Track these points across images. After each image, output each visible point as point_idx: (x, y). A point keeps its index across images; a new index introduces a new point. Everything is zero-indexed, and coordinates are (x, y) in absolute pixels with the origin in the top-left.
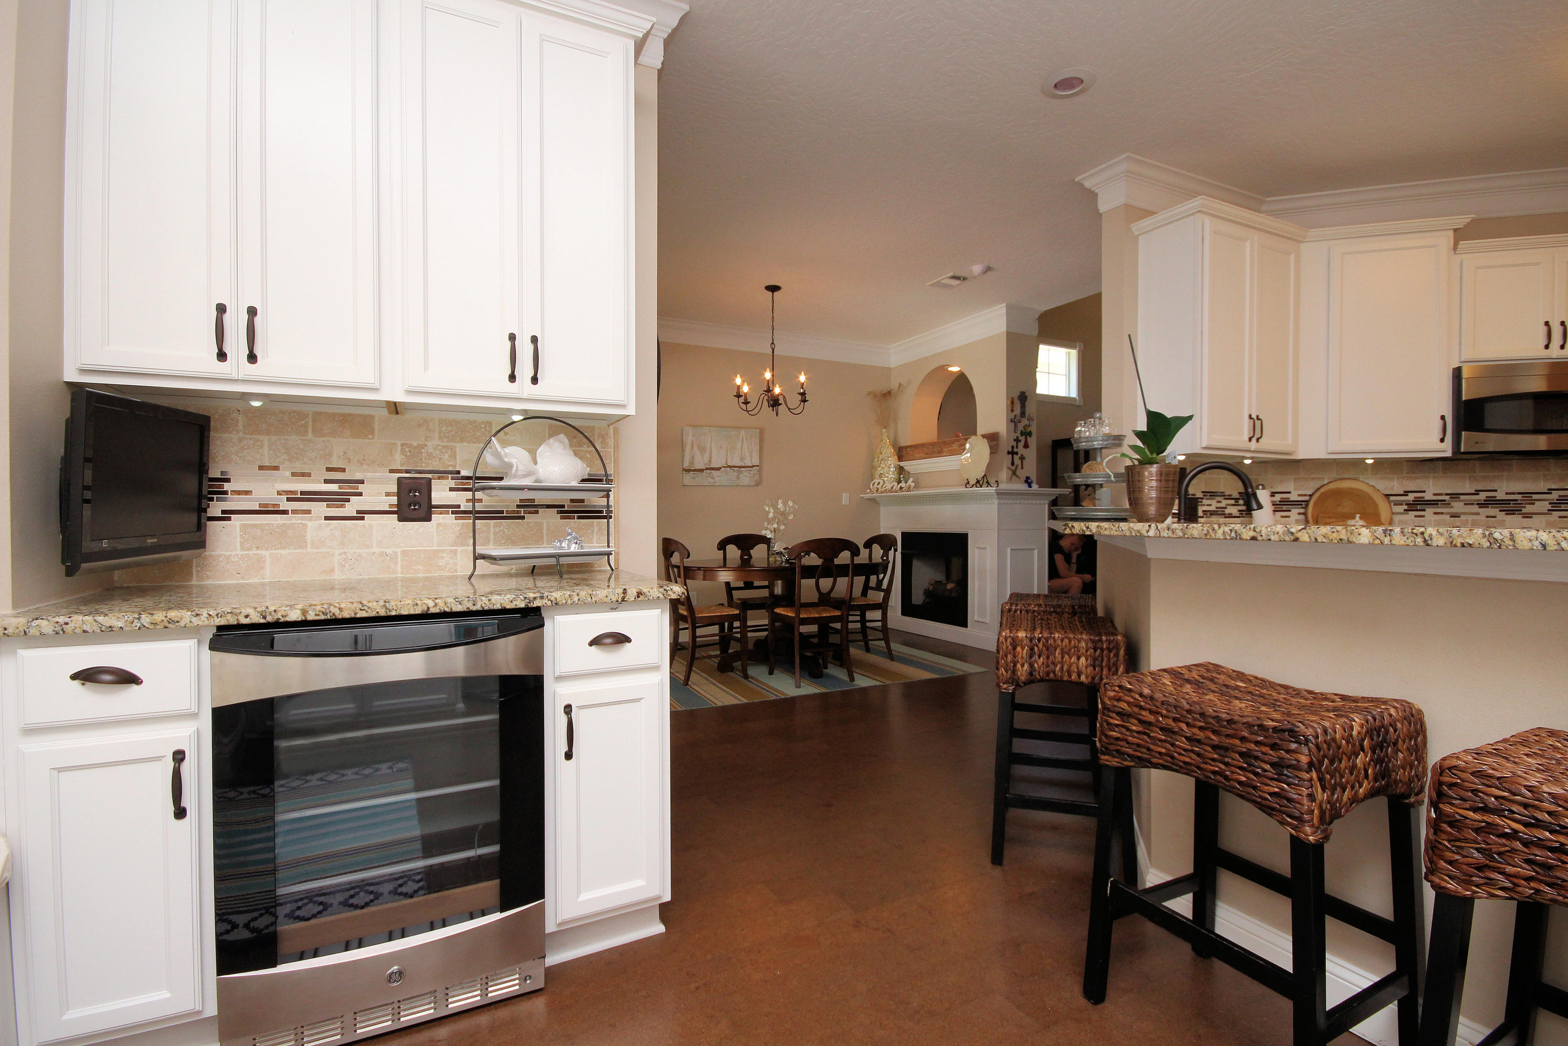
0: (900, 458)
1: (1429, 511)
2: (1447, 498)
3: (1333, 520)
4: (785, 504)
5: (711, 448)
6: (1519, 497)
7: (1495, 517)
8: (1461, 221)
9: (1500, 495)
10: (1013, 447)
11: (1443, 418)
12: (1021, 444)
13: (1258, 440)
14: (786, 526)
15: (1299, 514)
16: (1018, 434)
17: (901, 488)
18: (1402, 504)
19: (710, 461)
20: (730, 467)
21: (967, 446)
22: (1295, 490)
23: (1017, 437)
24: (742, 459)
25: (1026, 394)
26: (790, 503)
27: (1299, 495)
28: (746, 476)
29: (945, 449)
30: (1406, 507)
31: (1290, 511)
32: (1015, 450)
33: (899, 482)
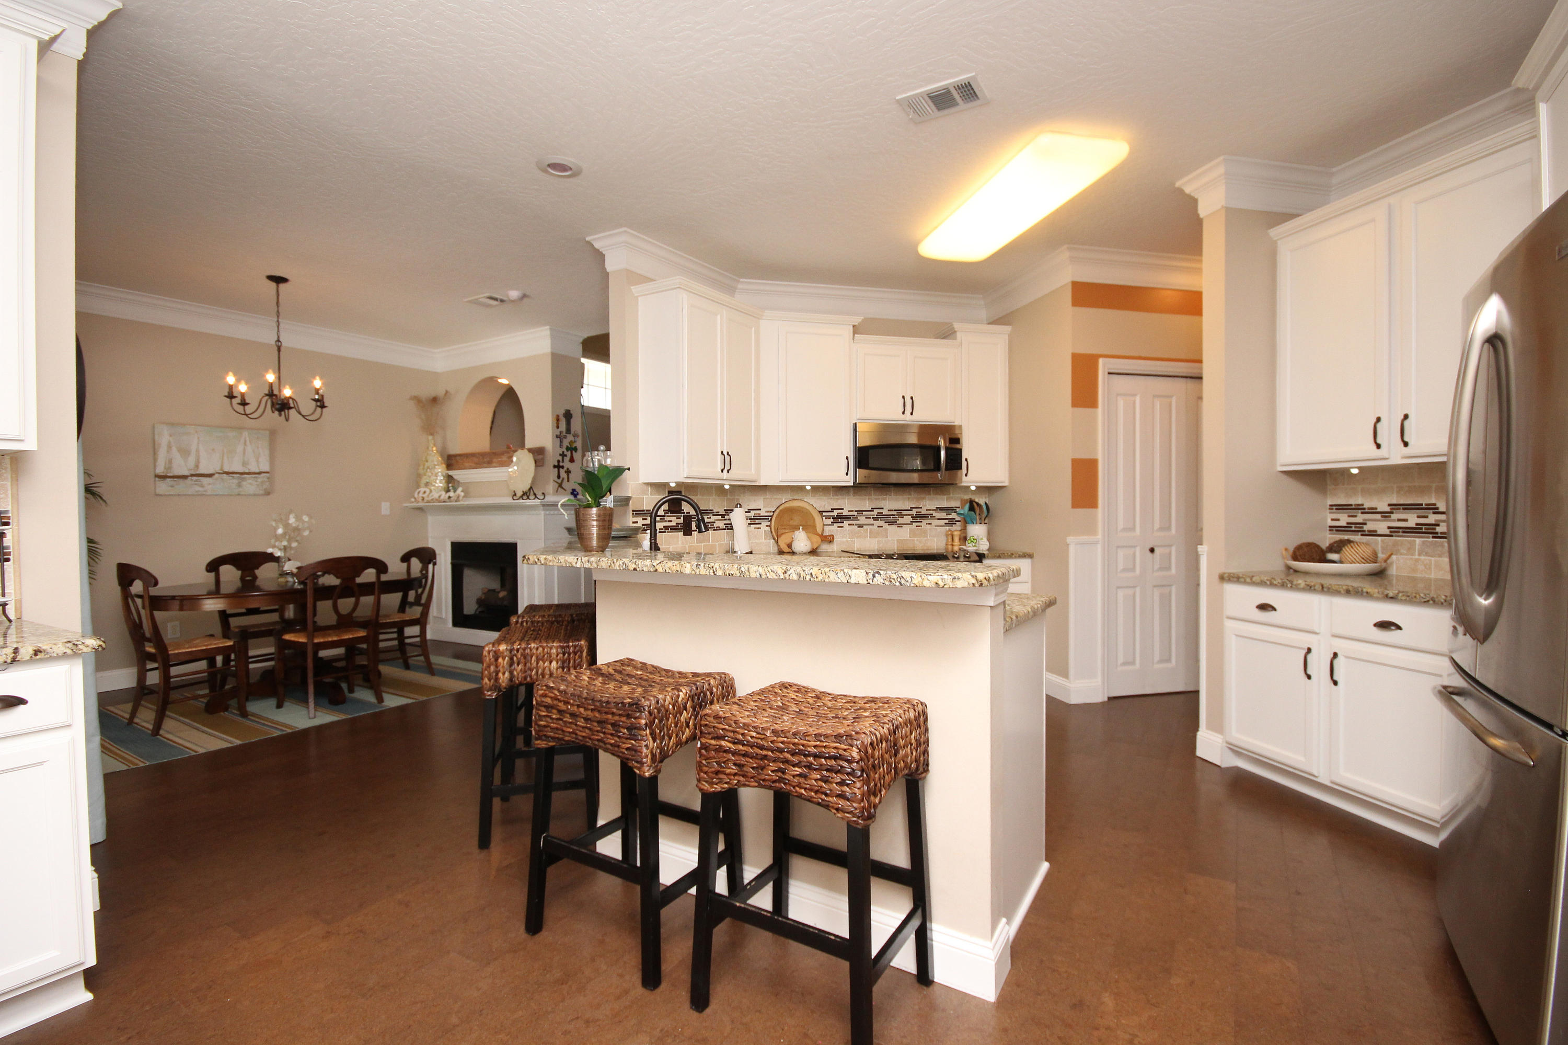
0: (449, 466)
1: (846, 523)
2: (856, 513)
3: (787, 531)
4: (298, 518)
5: (198, 451)
6: (895, 513)
7: (882, 527)
8: (857, 320)
9: (885, 512)
10: (559, 461)
11: (847, 458)
12: (567, 459)
13: (728, 471)
14: (299, 543)
15: (767, 526)
16: (564, 449)
17: (450, 497)
18: (830, 518)
19: (197, 466)
20: (227, 473)
21: (515, 459)
22: (764, 507)
23: (563, 452)
24: (244, 464)
25: (572, 412)
26: (306, 518)
27: (766, 512)
28: (250, 484)
29: (494, 460)
30: (832, 520)
31: (761, 524)
32: (561, 464)
33: (448, 491)
